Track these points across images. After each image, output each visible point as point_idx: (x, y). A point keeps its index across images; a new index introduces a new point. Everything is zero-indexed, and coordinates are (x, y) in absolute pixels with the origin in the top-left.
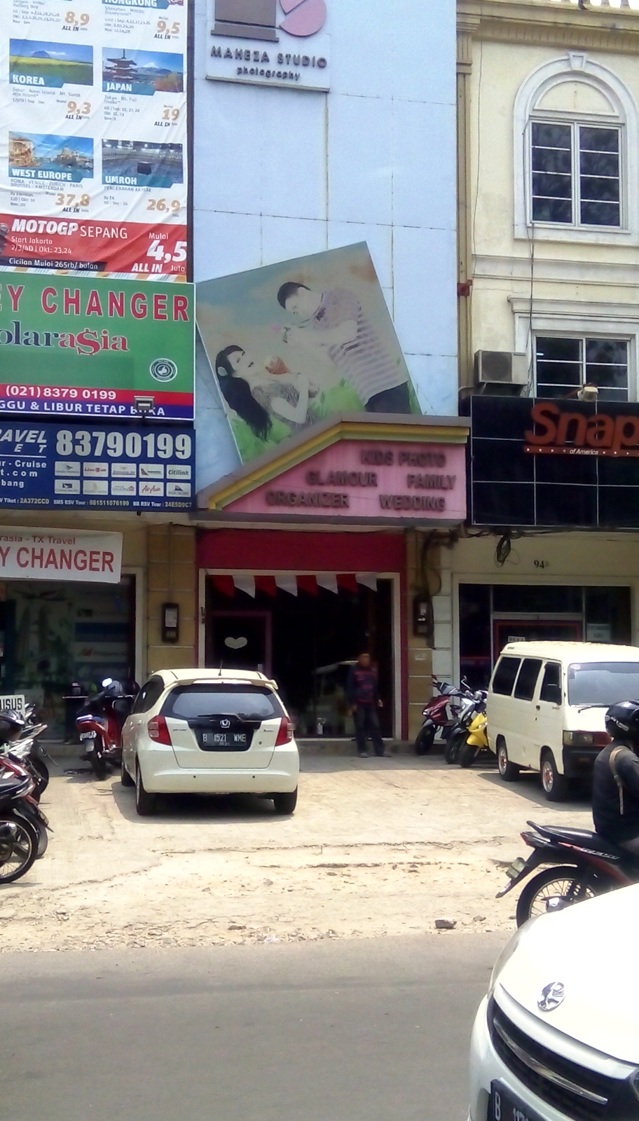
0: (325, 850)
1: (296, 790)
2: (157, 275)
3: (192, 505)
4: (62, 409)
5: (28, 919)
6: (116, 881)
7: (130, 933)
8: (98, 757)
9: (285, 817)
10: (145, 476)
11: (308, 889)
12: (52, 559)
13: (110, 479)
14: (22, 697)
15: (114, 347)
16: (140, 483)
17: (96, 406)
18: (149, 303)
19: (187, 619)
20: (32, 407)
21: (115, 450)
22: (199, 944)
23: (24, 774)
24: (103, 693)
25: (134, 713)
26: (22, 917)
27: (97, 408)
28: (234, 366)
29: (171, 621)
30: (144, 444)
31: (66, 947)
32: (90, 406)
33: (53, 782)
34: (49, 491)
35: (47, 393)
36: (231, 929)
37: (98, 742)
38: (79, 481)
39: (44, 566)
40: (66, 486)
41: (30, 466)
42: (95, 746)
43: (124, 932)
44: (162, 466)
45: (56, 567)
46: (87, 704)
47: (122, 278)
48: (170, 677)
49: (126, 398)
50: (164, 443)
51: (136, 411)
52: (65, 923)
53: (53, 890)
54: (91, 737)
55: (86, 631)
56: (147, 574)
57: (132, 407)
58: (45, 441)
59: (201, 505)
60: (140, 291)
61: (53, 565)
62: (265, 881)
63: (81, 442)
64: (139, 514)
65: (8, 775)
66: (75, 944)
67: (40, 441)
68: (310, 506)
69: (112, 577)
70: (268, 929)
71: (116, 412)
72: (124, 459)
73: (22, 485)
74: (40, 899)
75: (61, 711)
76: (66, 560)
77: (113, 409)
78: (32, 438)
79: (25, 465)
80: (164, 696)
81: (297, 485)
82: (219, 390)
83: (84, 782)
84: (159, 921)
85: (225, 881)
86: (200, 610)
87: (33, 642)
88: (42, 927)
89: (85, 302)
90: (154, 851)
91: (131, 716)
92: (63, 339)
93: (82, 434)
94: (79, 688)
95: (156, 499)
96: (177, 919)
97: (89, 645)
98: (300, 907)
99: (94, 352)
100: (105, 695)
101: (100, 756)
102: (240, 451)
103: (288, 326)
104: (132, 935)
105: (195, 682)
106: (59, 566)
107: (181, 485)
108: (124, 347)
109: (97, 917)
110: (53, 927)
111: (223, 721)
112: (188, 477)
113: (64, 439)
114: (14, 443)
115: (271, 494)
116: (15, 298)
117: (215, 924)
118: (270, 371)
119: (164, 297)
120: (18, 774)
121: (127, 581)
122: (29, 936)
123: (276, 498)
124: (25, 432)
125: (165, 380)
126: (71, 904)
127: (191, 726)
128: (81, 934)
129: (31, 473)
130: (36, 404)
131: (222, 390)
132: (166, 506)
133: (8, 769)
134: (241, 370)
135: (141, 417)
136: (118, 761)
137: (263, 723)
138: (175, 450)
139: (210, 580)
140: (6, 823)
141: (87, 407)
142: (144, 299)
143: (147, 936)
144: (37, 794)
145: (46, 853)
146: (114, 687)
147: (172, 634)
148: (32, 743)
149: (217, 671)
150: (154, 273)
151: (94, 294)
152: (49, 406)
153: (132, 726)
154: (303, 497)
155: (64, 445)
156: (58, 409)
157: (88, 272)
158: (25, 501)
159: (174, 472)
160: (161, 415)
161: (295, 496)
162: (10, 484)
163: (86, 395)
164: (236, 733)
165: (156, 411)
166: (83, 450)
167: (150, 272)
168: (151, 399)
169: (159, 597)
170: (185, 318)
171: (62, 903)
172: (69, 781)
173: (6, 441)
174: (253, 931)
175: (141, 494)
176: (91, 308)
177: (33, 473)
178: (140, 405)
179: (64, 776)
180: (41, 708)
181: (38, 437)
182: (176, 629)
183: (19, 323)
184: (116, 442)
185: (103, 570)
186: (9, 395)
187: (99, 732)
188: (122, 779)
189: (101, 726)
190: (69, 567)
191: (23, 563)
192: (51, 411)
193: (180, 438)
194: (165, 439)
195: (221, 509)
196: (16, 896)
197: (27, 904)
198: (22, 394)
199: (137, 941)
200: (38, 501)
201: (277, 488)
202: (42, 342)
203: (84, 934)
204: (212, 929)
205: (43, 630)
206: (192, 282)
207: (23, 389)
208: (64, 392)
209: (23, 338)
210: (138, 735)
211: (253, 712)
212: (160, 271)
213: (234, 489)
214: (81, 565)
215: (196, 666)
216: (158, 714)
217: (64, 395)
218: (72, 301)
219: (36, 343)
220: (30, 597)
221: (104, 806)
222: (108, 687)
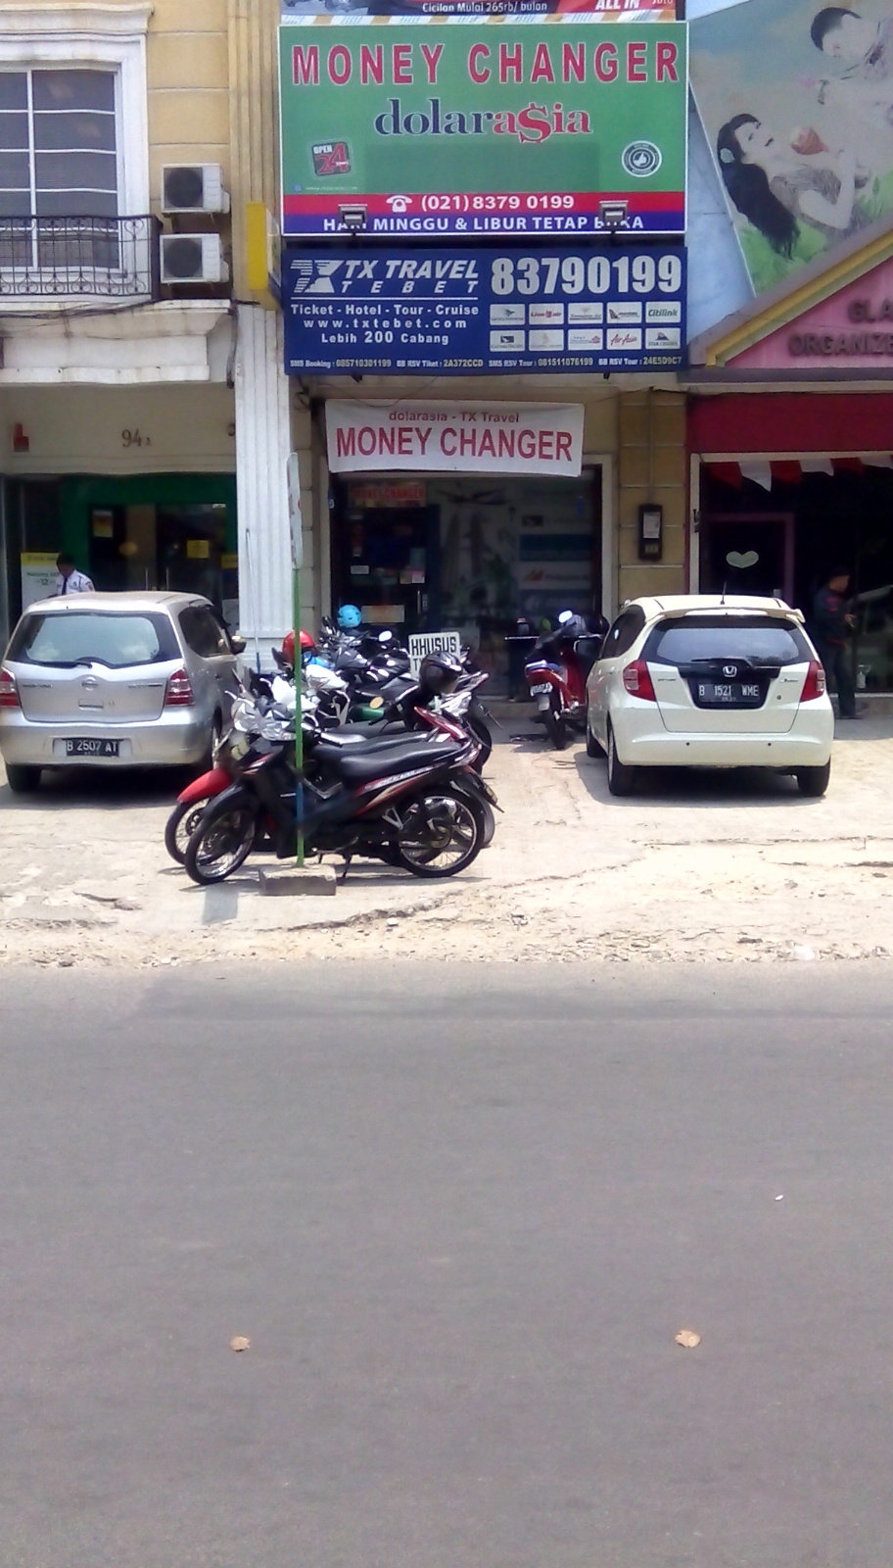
0: (870, 844)
1: (829, 763)
2: (631, 12)
3: (681, 361)
4: (499, 226)
5: (476, 922)
6: (586, 878)
7: (608, 943)
8: (555, 717)
9: (813, 799)
10: (614, 321)
11: (847, 894)
12: (487, 443)
13: (566, 327)
14: (456, 635)
15: (571, 128)
16: (609, 331)
17: (546, 219)
18: (621, 58)
19: (675, 526)
20: (457, 226)
21: (573, 284)
22: (699, 959)
23: (462, 735)
24: (559, 631)
25: (603, 657)
26: (468, 919)
27: (547, 221)
28: (745, 145)
29: (651, 530)
30: (614, 273)
31: (526, 957)
32: (537, 220)
33: (497, 750)
34: (481, 349)
35: (478, 203)
36: (742, 941)
37: (554, 697)
38: (523, 332)
39: (477, 454)
40: (505, 340)
41: (456, 312)
42: (551, 704)
43: (600, 942)
44: (639, 304)
45: (494, 455)
46: (538, 646)
47: (582, 22)
48: (654, 608)
49: (587, 206)
50: (642, 271)
51: (602, 224)
52: (522, 929)
53: (505, 887)
54: (545, 691)
55: (534, 546)
56: (617, 464)
57: (597, 219)
58: (476, 275)
59: (694, 360)
60: (606, 39)
61: (490, 452)
62: (787, 882)
63: (526, 274)
64: (606, 377)
65: (442, 738)
66: (537, 954)
67: (470, 275)
68: (854, 354)
69: (569, 467)
70: (792, 943)
71: (574, 227)
72: (586, 296)
73: (445, 340)
74: (489, 898)
75: (503, 658)
76: (507, 445)
77: (570, 223)
78: (458, 272)
79: (450, 311)
80: (645, 634)
81: (835, 324)
82: (722, 184)
83: (538, 752)
84: (645, 930)
85: (732, 882)
86: (692, 512)
87: (464, 563)
88: (495, 932)
89: (528, 62)
90: (634, 841)
91: (600, 662)
92: (499, 121)
93: (526, 262)
94: (526, 626)
95: (631, 354)
96: (670, 928)
97: (538, 566)
98: (835, 916)
99: (543, 138)
100: (561, 634)
101: (558, 717)
102: (753, 276)
103: (826, 77)
104: (611, 946)
105: (689, 614)
106: (497, 454)
107: (666, 332)
108: (585, 128)
109: (563, 922)
110: (508, 932)
111: (727, 668)
112: (677, 319)
113: (502, 270)
114: (434, 281)
115: (797, 339)
116: (432, 62)
117: (721, 935)
118: (798, 150)
119: (642, 47)
120: (454, 736)
121: (590, 474)
122: (478, 943)
123: (802, 345)
124: (449, 263)
125: (643, 175)
126: (529, 906)
127: (683, 674)
128: (544, 943)
129: (457, 322)
130: (463, 220)
131: (726, 184)
132: (645, 363)
133: (442, 731)
134: (755, 152)
135: (609, 233)
136: (581, 724)
137: (784, 669)
138: (658, 279)
139: (706, 469)
140: (442, 800)
141: (534, 222)
142: (613, 51)
143: (630, 947)
144: (478, 764)
145: (491, 842)
146: (575, 623)
147: (651, 549)
148: (470, 698)
149: (719, 598)
150: (628, 10)
151: (542, 48)
152: (481, 224)
153: (602, 675)
154: (843, 342)
155: (503, 280)
156: (493, 228)
157: (533, 15)
158: (451, 364)
159: (656, 313)
160: (638, 229)
161: (832, 340)
162: (429, 339)
163: (532, 204)
164: (746, 684)
165: (631, 222)
166: (528, 286)
167: (622, 9)
168: (623, 204)
169: (635, 498)
170: (674, 77)
171: (518, 904)
172: (517, 750)
173: (423, 277)
174: (770, 945)
175: (609, 347)
176: (538, 72)
177: (461, 322)
178: (608, 214)
179: (510, 743)
180: (476, 652)
181: (466, 271)
182: (659, 541)
183: (437, 101)
184: (574, 272)
185: (558, 458)
186: (425, 210)
187: (557, 685)
188: (588, 748)
189: (558, 677)
190: (512, 454)
191: (449, 449)
192: (484, 230)
193: (664, 261)
194: (644, 263)
195: (723, 365)
196: (459, 893)
197: (474, 903)
198: (443, 207)
199: (618, 953)
200: (467, 363)
201: (803, 329)
202: (471, 129)
203: (548, 942)
204: (715, 942)
205: (477, 546)
206: (683, 18)
207: (444, 201)
208: (501, 200)
209: (443, 123)
210: (609, 689)
211: (771, 655)
212: (636, 6)
213: (744, 334)
214: (528, 451)
215: (687, 592)
216: (637, 658)
217: (501, 206)
218: (511, 62)
219: (462, 130)
220: (459, 500)
221: (566, 783)
222: (565, 623)
